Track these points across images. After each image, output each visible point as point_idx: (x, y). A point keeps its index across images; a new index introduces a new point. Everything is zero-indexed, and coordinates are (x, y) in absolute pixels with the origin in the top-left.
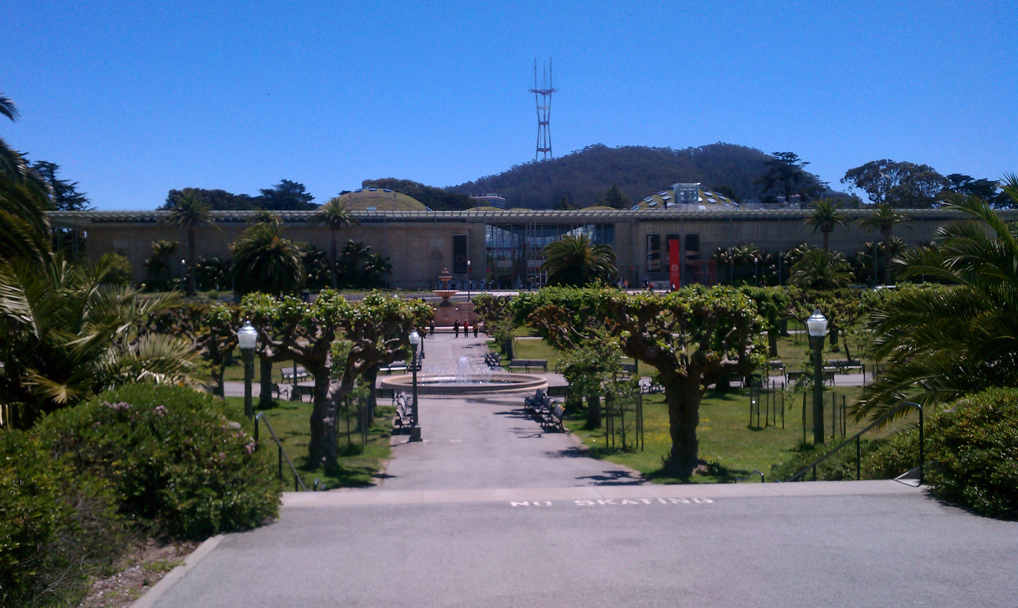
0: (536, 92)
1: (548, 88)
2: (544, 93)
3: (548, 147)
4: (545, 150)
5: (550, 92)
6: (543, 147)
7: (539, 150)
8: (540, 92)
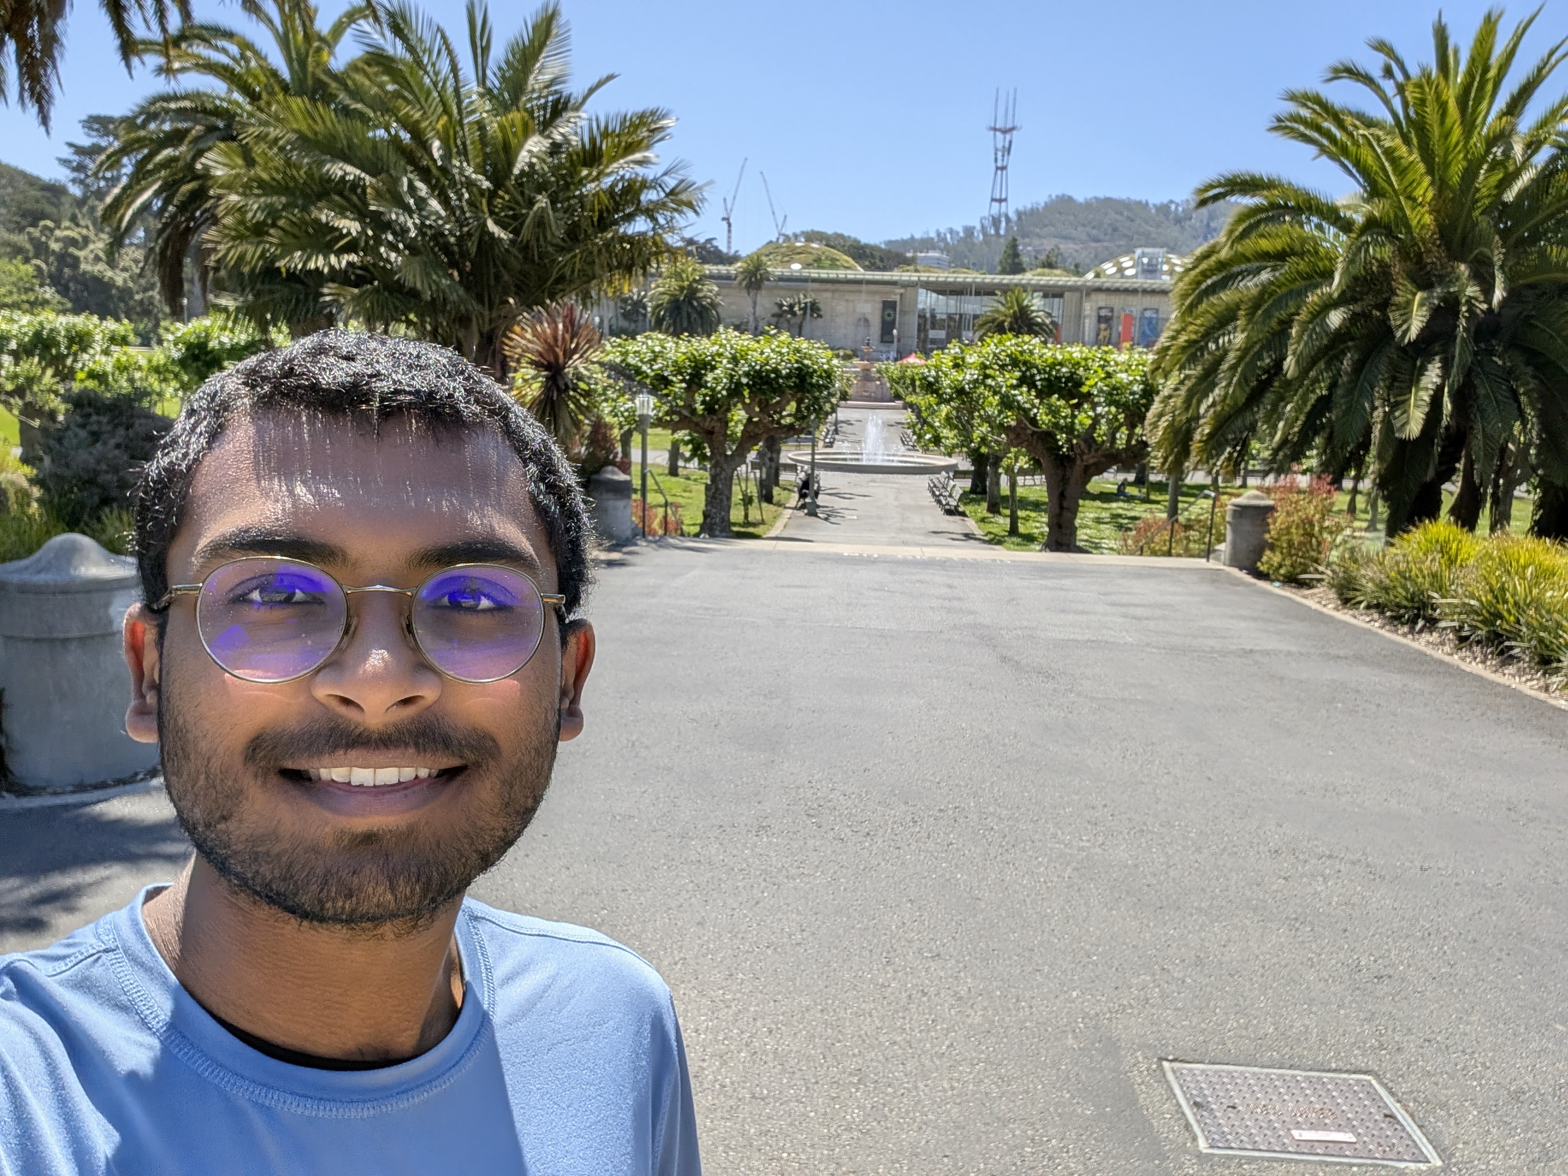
0: (995, 129)
1: (1009, 125)
2: (1005, 132)
3: (1003, 196)
4: (1000, 201)
5: (1013, 129)
6: (998, 197)
7: (993, 200)
8: (1000, 130)
